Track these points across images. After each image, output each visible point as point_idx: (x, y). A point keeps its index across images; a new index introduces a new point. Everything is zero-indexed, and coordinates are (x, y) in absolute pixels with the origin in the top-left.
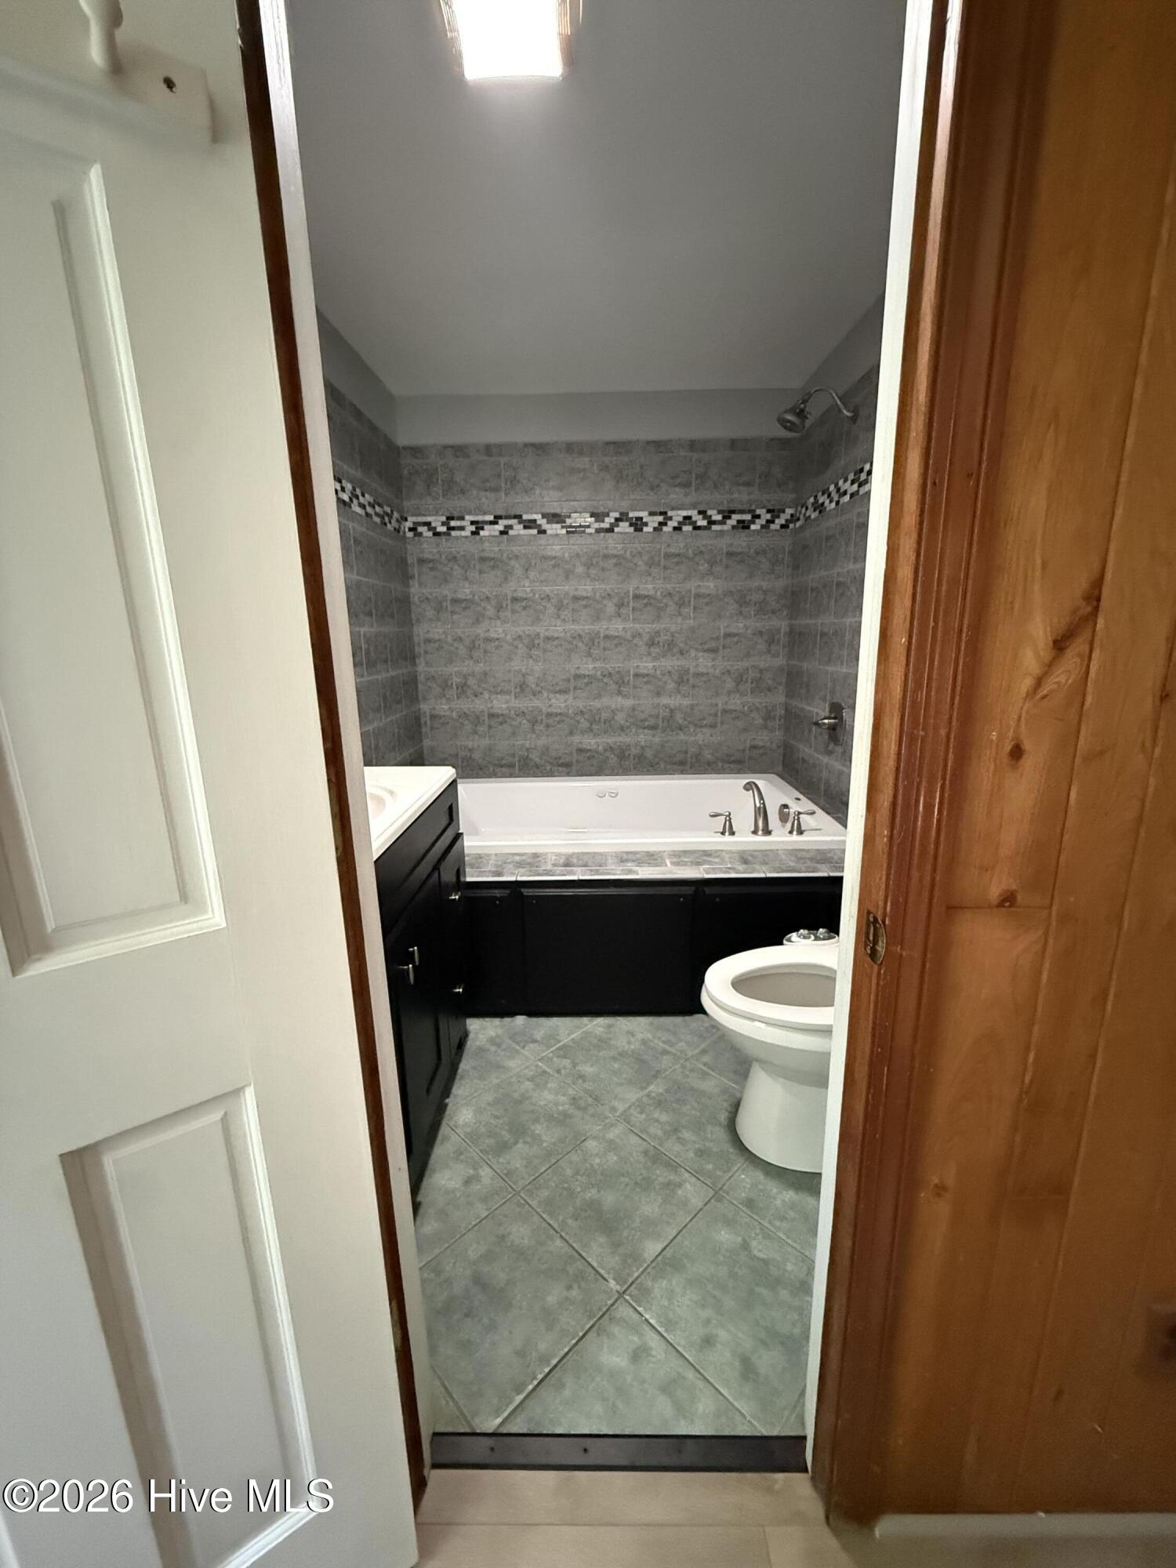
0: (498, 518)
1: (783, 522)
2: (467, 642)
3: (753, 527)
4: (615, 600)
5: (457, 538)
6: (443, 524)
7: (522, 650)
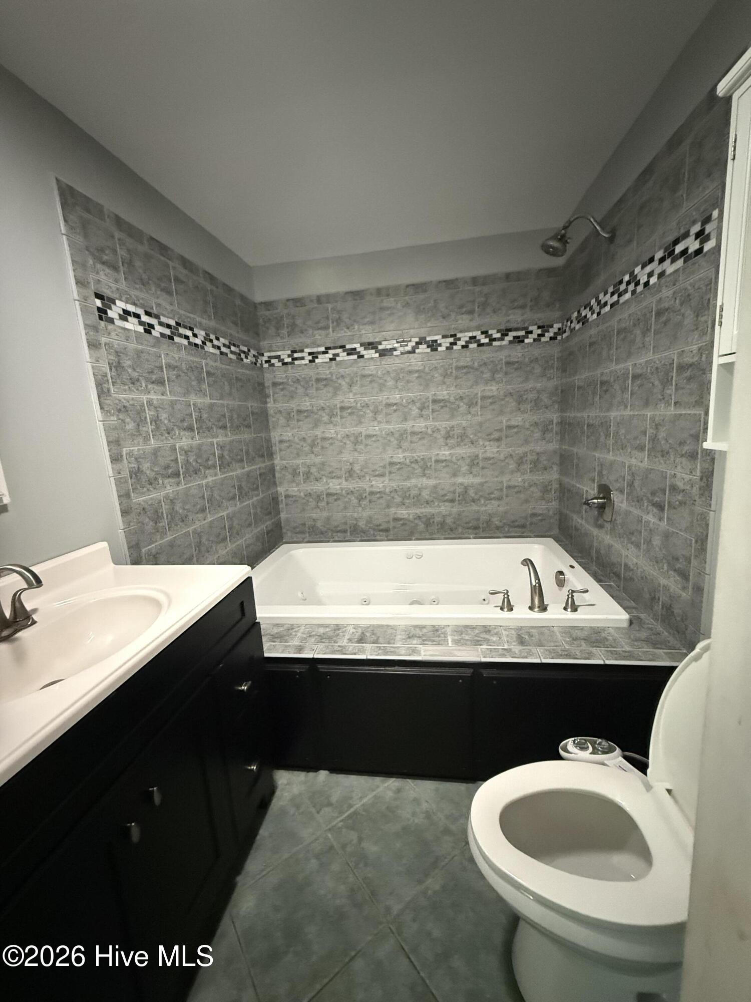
0: (328, 348)
1: (551, 334)
2: (309, 441)
3: (526, 341)
4: (418, 405)
5: (300, 366)
6: (289, 356)
7: (349, 445)
